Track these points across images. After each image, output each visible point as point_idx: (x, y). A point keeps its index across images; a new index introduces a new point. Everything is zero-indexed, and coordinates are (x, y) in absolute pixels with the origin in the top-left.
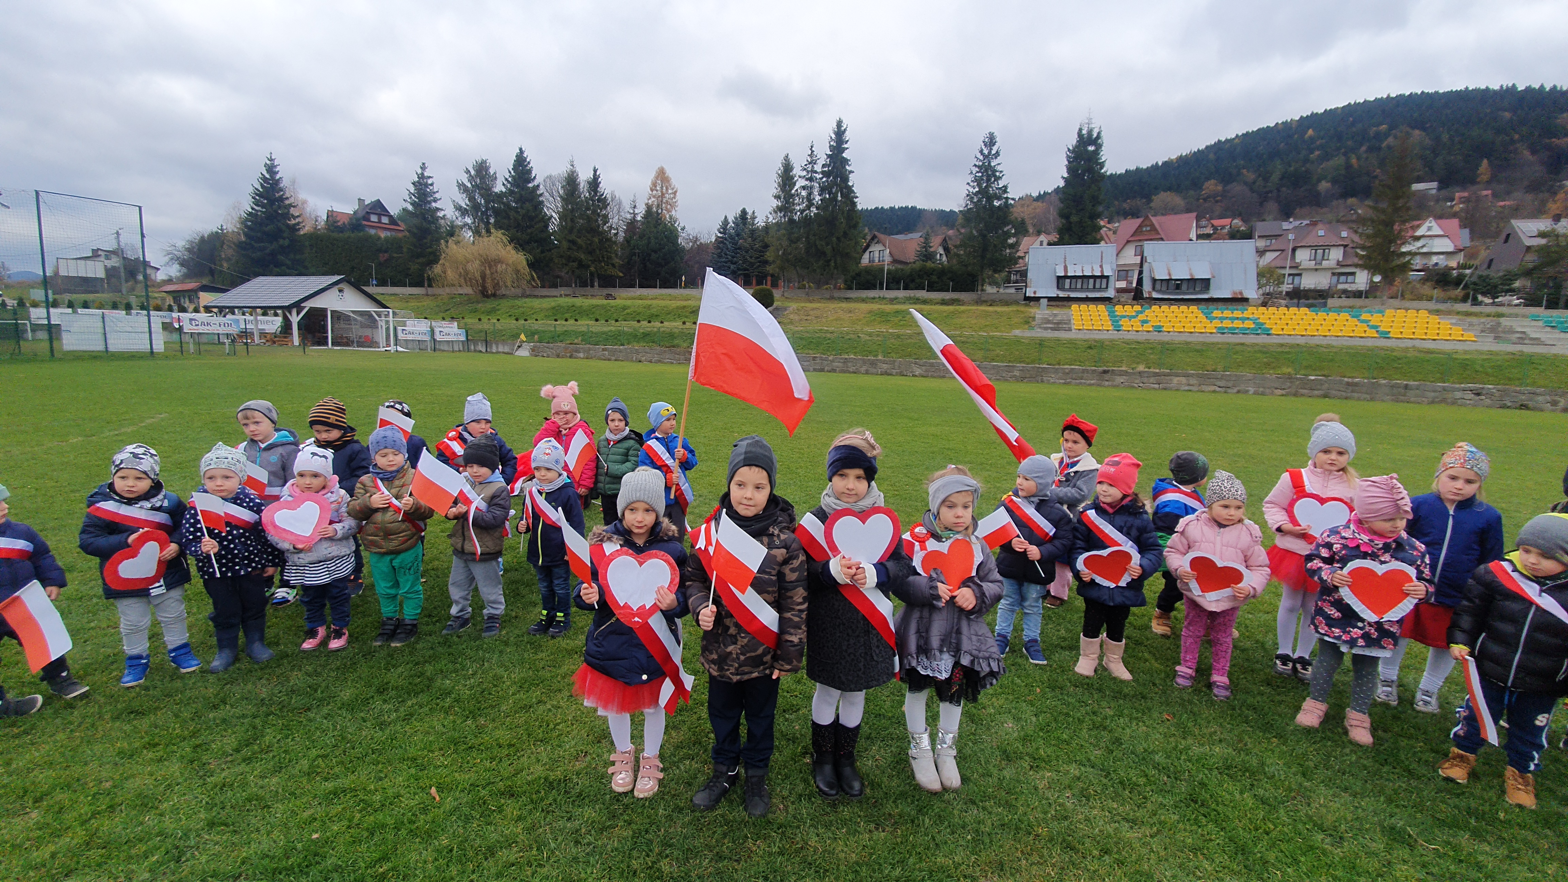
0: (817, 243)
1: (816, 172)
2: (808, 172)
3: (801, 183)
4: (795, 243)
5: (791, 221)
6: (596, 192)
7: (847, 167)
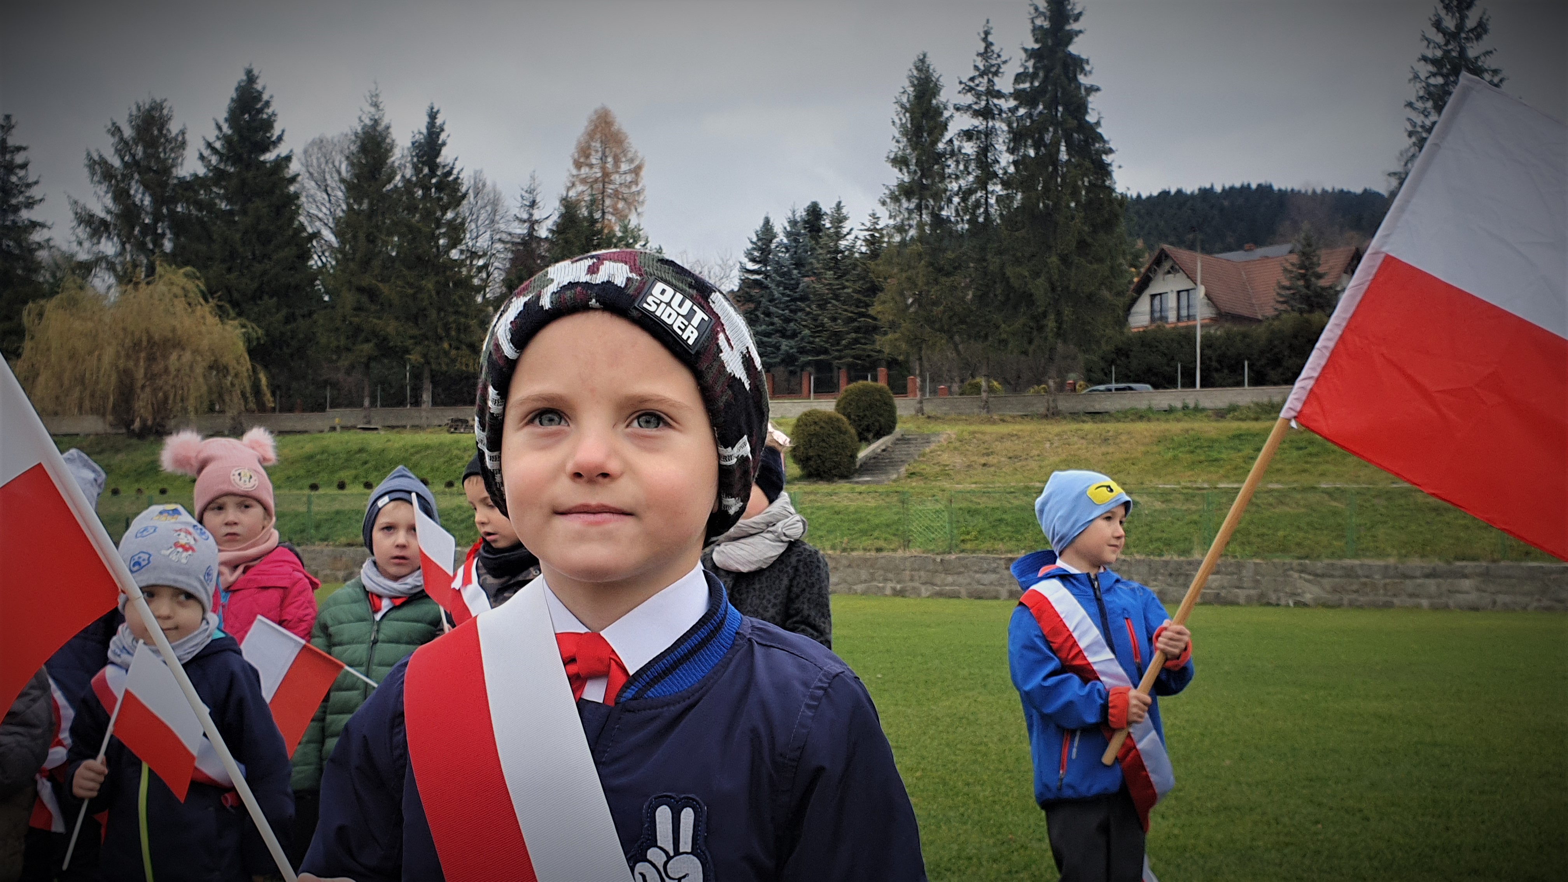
0: (1009, 271)
1: (999, 95)
2: (978, 95)
3: (960, 123)
4: (948, 274)
5: (938, 221)
6: (434, 167)
7: (1082, 79)
